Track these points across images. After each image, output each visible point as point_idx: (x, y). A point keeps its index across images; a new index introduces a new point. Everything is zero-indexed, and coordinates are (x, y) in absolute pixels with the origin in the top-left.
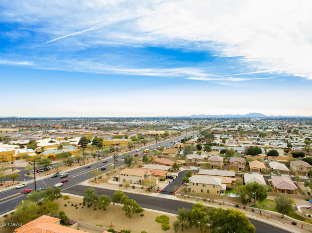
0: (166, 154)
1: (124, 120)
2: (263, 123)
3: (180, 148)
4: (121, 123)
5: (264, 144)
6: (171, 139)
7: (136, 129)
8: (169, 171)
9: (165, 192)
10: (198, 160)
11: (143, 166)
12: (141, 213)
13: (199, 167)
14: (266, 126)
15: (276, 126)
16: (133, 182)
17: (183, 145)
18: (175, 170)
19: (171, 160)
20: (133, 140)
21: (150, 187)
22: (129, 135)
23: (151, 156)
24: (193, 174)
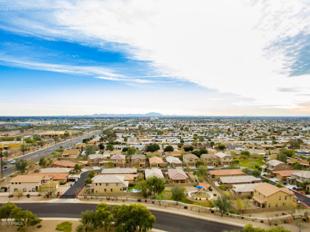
0: (67, 155)
1: (16, 120)
2: (161, 122)
3: (82, 149)
4: (11, 123)
5: (161, 141)
6: (72, 139)
7: (31, 129)
8: (70, 173)
9: (66, 196)
10: (101, 160)
11: (40, 171)
12: (38, 224)
13: (102, 167)
14: (163, 125)
15: (172, 124)
16: (28, 190)
17: (84, 145)
18: (77, 172)
19: (72, 162)
20: (27, 142)
21: (49, 193)
22: (22, 136)
23: (50, 159)
24: (96, 174)
